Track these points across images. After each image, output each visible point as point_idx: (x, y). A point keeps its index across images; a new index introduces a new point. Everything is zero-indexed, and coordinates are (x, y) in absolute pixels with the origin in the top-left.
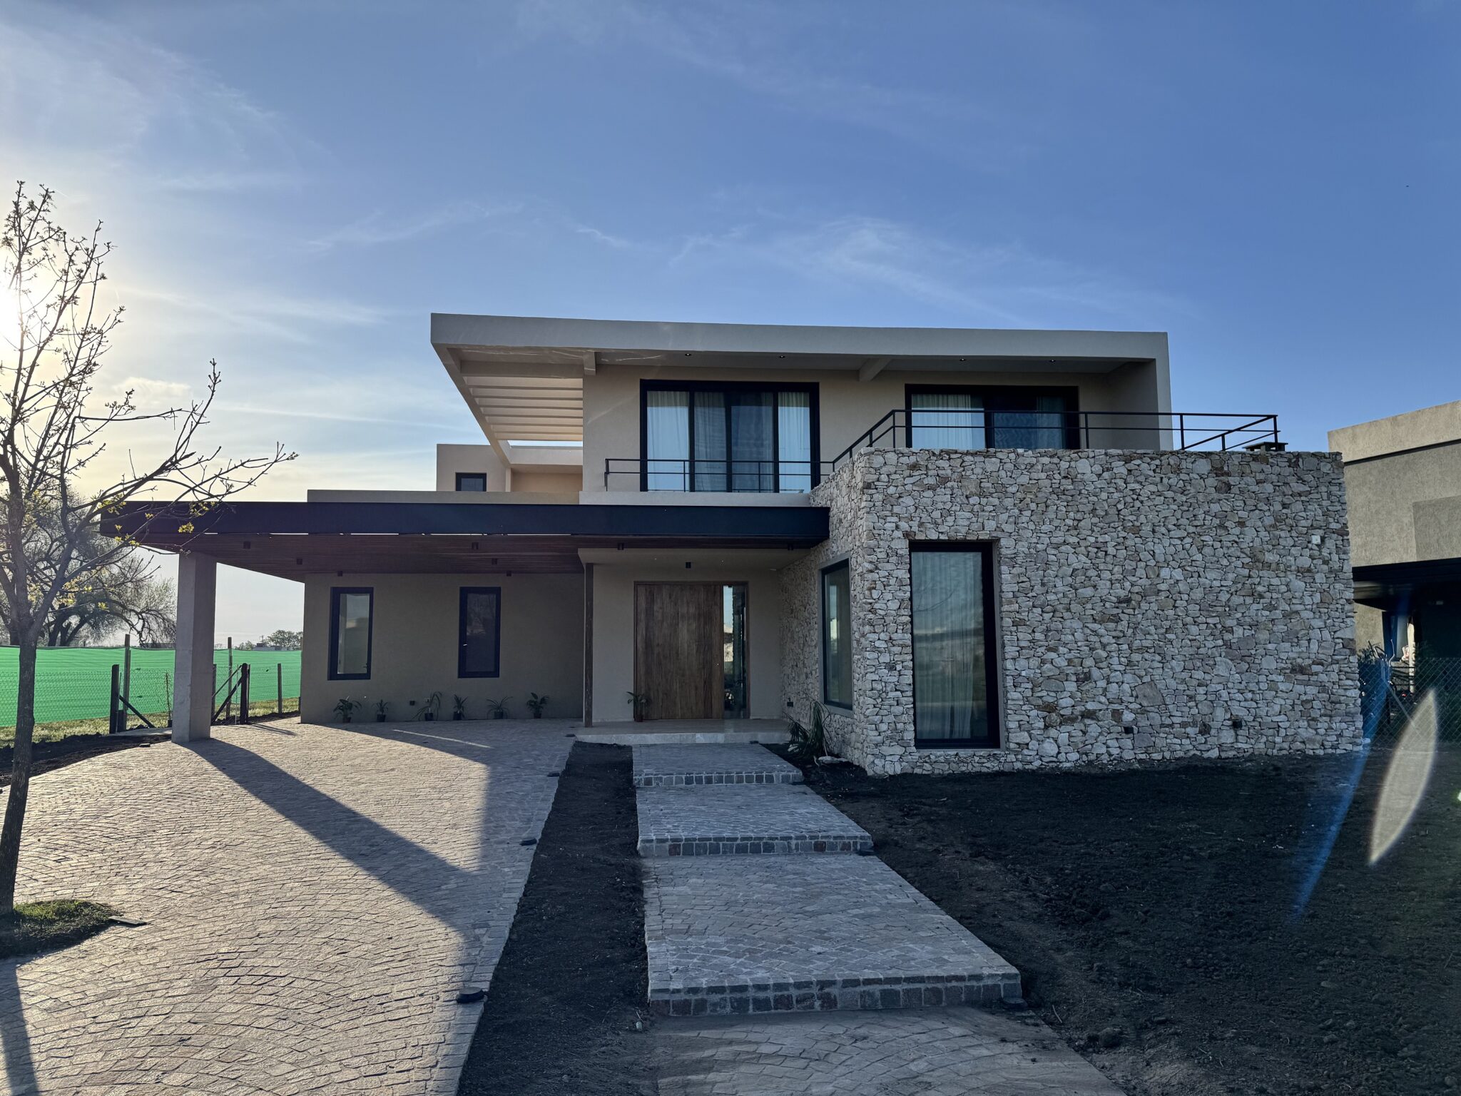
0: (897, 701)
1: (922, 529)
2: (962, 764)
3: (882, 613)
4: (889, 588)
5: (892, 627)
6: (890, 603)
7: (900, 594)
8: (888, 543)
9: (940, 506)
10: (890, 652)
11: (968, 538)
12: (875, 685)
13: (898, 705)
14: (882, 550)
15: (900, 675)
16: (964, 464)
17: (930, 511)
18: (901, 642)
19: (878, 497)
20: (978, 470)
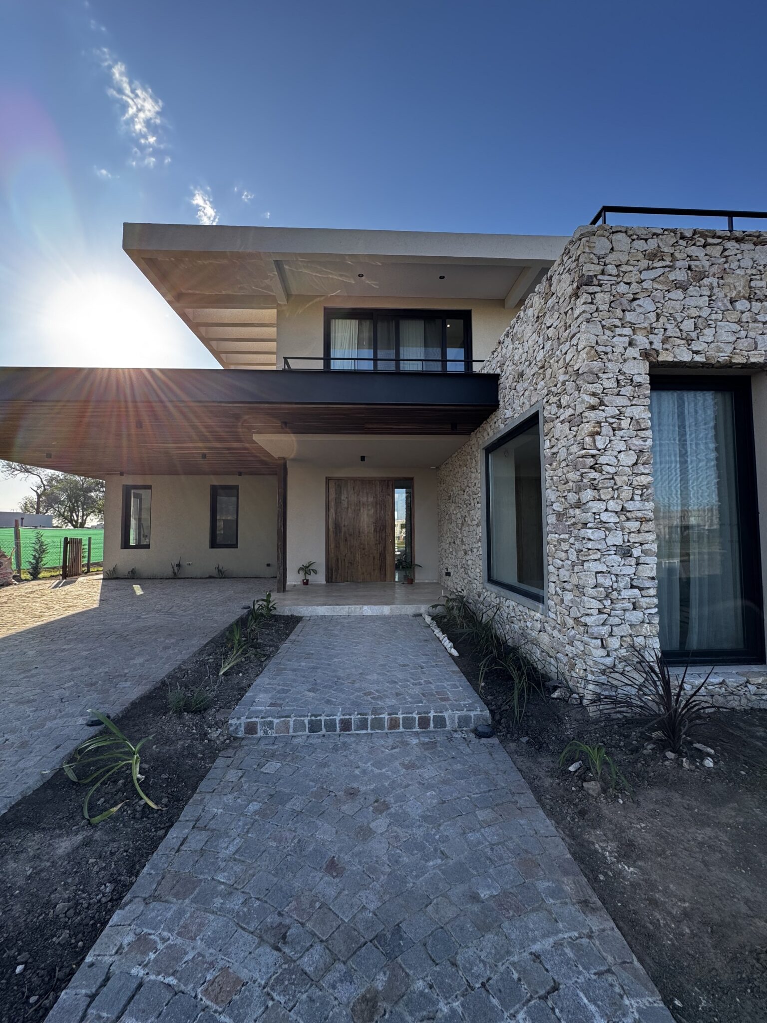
0: (634, 604)
1: (666, 346)
2: (732, 697)
3: (612, 470)
4: (621, 433)
5: (626, 493)
6: (622, 456)
7: (637, 443)
8: (620, 366)
9: (694, 312)
10: (623, 529)
11: (734, 361)
12: (601, 579)
13: (634, 609)
14: (611, 375)
15: (637, 564)
16: (726, 253)
17: (679, 320)
18: (640, 515)
19: (602, 299)
20: (747, 263)
